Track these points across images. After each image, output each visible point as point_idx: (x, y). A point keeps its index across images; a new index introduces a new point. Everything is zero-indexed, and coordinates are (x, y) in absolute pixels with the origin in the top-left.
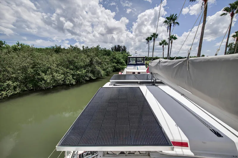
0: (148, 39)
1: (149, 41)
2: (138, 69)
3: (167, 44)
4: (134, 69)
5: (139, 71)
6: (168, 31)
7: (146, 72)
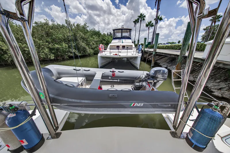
0: (136, 22)
1: (136, 24)
2: (123, 43)
3: (153, 26)
4: (119, 42)
5: (124, 44)
6: (156, 5)
7: (132, 46)
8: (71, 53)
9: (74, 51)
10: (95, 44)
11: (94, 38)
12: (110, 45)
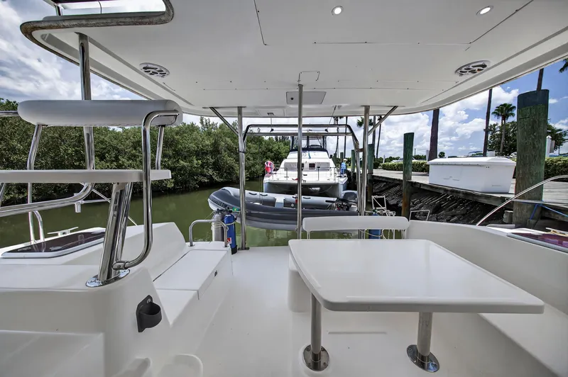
2: (310, 158)
5: (312, 161)
7: (328, 164)
8: (205, 176)
9: (211, 172)
10: (252, 158)
11: (250, 148)
12: (286, 163)
